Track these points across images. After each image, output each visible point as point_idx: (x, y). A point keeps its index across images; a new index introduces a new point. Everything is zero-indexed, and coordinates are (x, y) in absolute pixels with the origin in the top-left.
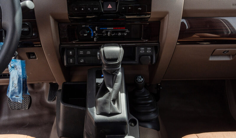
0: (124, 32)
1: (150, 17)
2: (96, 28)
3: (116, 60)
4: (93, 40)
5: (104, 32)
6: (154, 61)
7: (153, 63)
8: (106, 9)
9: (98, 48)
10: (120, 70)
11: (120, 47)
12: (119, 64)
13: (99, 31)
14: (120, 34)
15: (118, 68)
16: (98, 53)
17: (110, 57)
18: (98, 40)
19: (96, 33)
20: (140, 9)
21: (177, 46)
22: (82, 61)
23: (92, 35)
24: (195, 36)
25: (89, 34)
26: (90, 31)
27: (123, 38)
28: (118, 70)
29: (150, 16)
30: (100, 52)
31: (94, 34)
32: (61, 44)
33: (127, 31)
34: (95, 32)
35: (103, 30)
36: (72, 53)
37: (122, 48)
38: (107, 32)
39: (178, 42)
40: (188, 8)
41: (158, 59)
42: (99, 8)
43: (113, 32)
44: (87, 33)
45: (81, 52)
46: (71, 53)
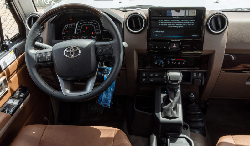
0: (183, 62)
1: (202, 53)
2: (164, 59)
3: (177, 81)
4: (161, 67)
5: (168, 61)
6: (203, 83)
7: (203, 84)
8: (172, 48)
9: (165, 72)
10: (179, 88)
11: (180, 73)
12: (179, 84)
13: (166, 61)
14: (179, 63)
15: (178, 87)
16: (165, 76)
17: (173, 80)
18: (164, 67)
19: (163, 62)
20: (195, 48)
21: (221, 73)
22: (152, 80)
23: (160, 63)
25: (158, 63)
26: (159, 60)
27: (181, 66)
28: (178, 88)
29: (202, 52)
30: (167, 76)
31: (162, 62)
32: (138, 68)
33: (185, 61)
34: (162, 61)
35: (168, 60)
36: (145, 75)
37: (181, 74)
38: (171, 62)
39: (221, 70)
40: (230, 48)
41: (206, 81)
42: (168, 47)
43: (175, 62)
44: (157, 62)
45: (152, 75)
46: (144, 74)
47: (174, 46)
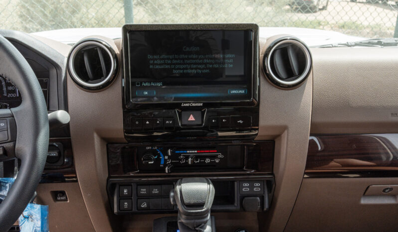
0: (215, 157)
1: (257, 134)
2: (169, 151)
3: (201, 205)
4: (163, 170)
5: (182, 157)
6: (266, 206)
7: (265, 209)
8: (185, 123)
9: (172, 184)
10: (209, 222)
11: (209, 184)
12: (206, 212)
13: (174, 157)
14: (208, 161)
15: (205, 220)
16: (172, 194)
17: (192, 201)
18: (171, 170)
19: (168, 159)
20: (241, 122)
21: (306, 181)
22: (144, 205)
23: (162, 162)
24: (333, 163)
25: (158, 161)
26: (159, 156)
27: (213, 167)
28: (205, 223)
29: (257, 132)
30: (175, 193)
31: (165, 160)
32: (109, 177)
33: (220, 156)
34: (166, 157)
35: (180, 154)
36: (128, 192)
37: (211, 185)
38: (187, 158)
39: (305, 173)
40: (319, 119)
41: (273, 203)
42: (175, 121)
43: (197, 157)
44: (154, 160)
45: (143, 191)
46: (125, 191)
47: (190, 119)
